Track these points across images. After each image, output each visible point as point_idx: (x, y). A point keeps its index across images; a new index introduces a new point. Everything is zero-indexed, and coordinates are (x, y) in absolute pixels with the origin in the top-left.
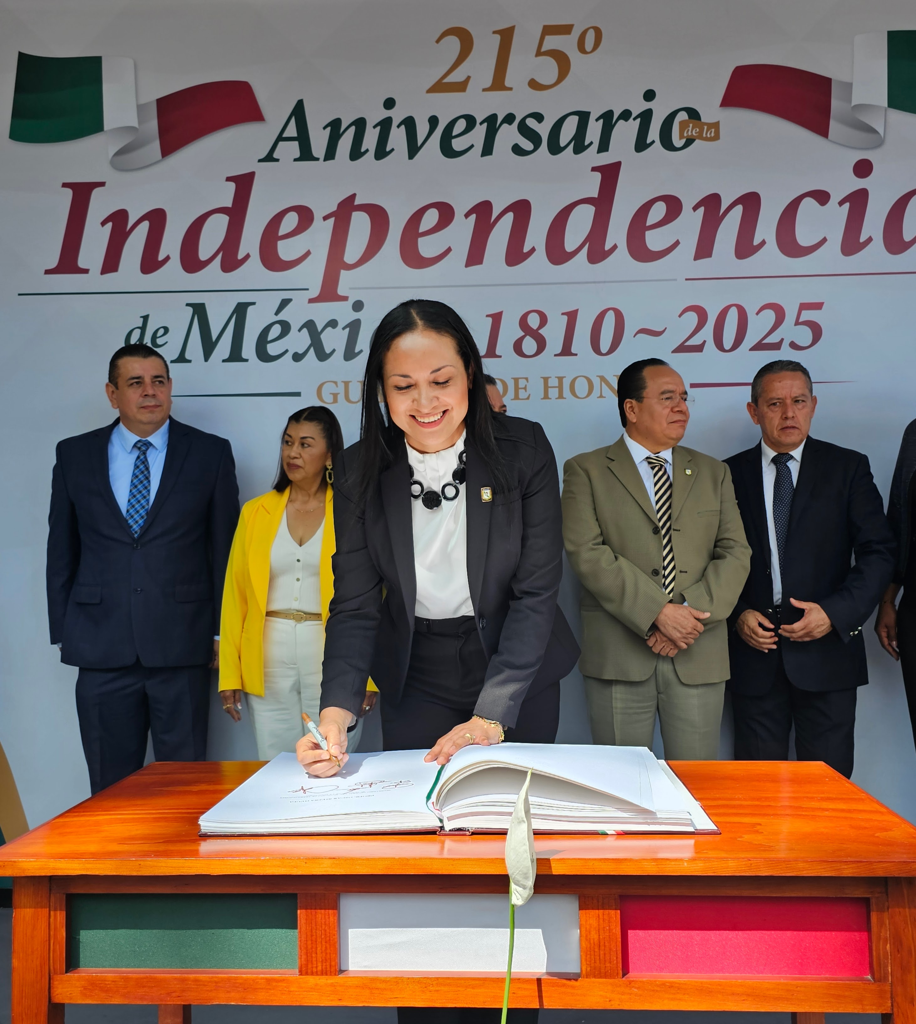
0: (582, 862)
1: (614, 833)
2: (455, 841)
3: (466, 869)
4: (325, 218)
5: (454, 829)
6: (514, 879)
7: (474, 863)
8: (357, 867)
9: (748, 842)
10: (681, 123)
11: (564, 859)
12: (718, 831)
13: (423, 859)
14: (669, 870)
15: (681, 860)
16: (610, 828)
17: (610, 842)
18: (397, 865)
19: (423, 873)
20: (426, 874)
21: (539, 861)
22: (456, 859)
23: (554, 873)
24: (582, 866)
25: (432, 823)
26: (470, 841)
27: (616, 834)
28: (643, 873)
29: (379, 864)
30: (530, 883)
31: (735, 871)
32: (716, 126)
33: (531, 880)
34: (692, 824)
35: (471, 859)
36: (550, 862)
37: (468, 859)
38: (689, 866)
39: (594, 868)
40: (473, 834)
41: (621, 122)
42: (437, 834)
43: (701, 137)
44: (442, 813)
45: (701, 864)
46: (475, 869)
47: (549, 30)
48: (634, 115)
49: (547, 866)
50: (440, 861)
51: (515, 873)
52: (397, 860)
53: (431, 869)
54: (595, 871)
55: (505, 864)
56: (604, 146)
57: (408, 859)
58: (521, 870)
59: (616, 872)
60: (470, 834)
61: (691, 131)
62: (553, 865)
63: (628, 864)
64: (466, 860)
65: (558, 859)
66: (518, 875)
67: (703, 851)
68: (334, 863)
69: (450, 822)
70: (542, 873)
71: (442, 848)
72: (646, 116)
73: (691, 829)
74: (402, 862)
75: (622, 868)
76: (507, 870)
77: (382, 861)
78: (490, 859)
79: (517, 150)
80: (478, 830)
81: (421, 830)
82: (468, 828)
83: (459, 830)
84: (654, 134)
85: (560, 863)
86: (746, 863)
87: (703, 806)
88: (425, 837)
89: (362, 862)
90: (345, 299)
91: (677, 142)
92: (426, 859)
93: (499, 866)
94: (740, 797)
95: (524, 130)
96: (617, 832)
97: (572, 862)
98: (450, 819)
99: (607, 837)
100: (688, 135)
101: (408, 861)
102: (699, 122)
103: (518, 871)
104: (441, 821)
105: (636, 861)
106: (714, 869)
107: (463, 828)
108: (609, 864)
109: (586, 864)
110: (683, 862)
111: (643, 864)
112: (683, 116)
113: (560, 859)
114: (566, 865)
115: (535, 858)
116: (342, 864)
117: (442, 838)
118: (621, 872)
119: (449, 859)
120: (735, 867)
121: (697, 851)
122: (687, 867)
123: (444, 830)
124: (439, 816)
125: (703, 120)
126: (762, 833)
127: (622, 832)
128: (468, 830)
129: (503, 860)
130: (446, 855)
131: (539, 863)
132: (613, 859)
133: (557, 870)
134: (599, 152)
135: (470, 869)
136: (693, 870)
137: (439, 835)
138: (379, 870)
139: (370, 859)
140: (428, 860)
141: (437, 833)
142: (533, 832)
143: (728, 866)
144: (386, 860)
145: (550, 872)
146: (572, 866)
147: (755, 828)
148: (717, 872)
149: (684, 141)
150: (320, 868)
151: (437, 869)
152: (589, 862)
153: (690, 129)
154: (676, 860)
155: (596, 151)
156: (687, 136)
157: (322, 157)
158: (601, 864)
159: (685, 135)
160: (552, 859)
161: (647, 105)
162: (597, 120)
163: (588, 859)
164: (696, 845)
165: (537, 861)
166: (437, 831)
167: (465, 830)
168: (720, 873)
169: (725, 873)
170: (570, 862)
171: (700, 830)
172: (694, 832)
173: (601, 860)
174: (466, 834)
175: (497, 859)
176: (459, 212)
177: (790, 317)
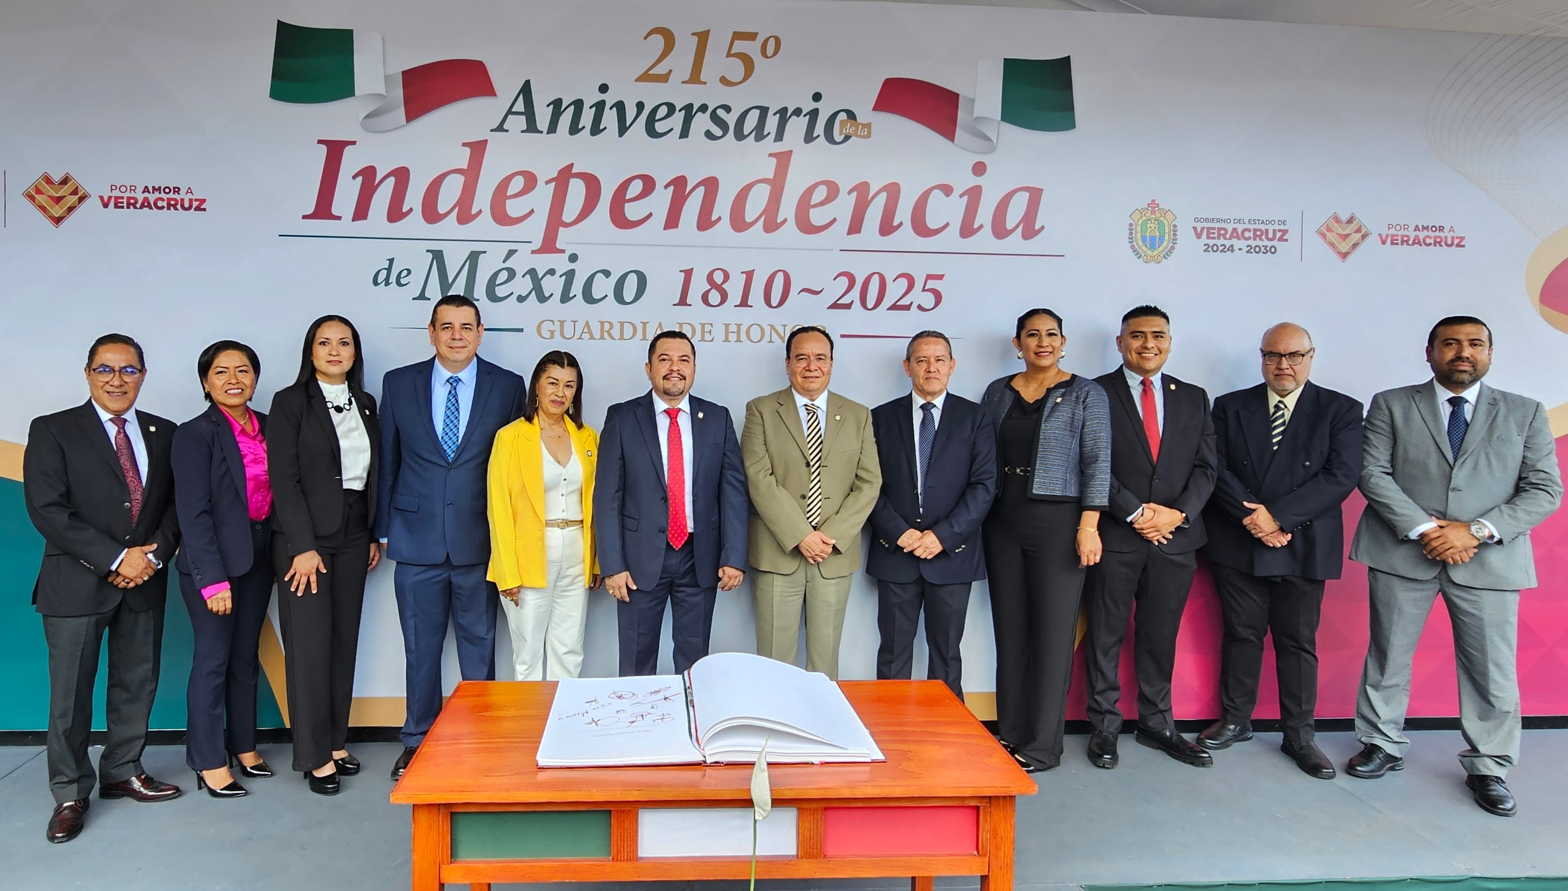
4: (547, 182)
10: (842, 122)
32: (869, 126)
41: (794, 117)
43: (856, 135)
47: (737, 36)
48: (804, 113)
56: (779, 137)
72: (814, 114)
79: (709, 135)
84: (819, 129)
90: (563, 251)
91: (838, 137)
95: (715, 118)
100: (846, 133)
102: (854, 122)
112: (843, 116)
125: (858, 121)
134: (775, 141)
149: (843, 136)
153: (848, 127)
155: (772, 140)
157: (545, 131)
159: (844, 132)
161: (815, 105)
162: (774, 114)
176: (660, 184)
177: (919, 285)
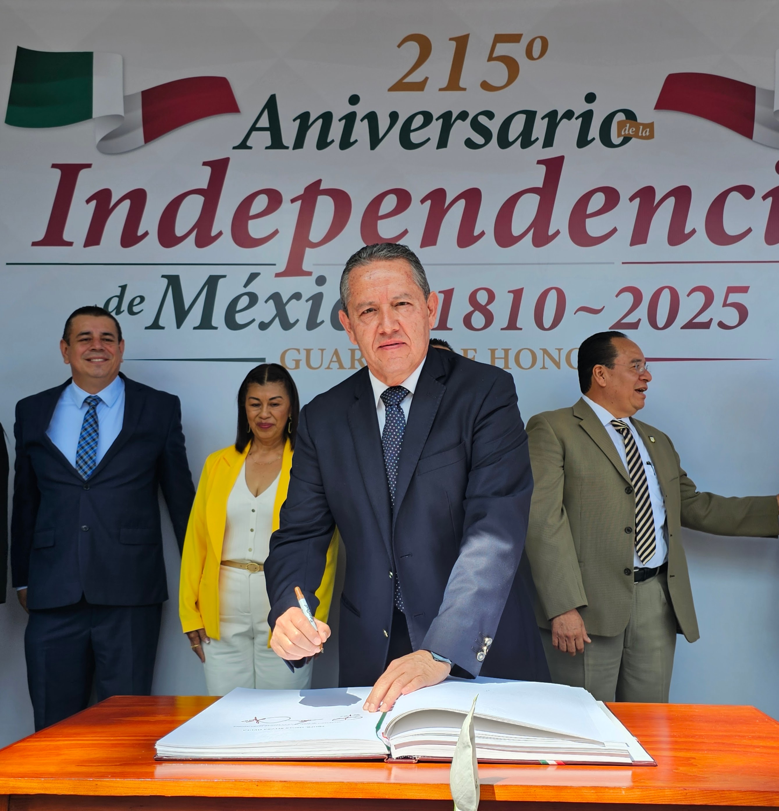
0: (524, 789)
1: (555, 763)
2: (401, 768)
3: (412, 793)
4: (293, 200)
5: (401, 757)
6: (458, 803)
7: (420, 788)
8: (306, 790)
9: (683, 774)
10: (620, 123)
11: (507, 786)
12: (655, 763)
13: (371, 783)
14: (608, 798)
15: (619, 788)
16: (551, 758)
17: (551, 772)
18: (345, 788)
19: (371, 797)
20: (373, 798)
21: (483, 787)
22: (403, 784)
23: (497, 799)
24: (524, 792)
25: (380, 751)
26: (416, 769)
27: (557, 764)
28: (583, 800)
29: (328, 787)
30: (474, 807)
31: (671, 799)
32: (651, 126)
33: (475, 804)
34: (629, 756)
35: (418, 784)
36: (494, 788)
37: (414, 784)
38: (627, 794)
39: (535, 795)
40: (419, 762)
41: (565, 121)
42: (384, 762)
43: (637, 136)
44: (390, 741)
45: (639, 793)
46: (420, 794)
47: (499, 39)
48: (576, 115)
49: (491, 792)
50: (387, 785)
51: (460, 797)
52: (346, 784)
53: (379, 793)
54: (536, 798)
55: (450, 789)
56: (549, 142)
57: (356, 783)
58: (465, 794)
59: (557, 799)
60: (416, 762)
61: (628, 130)
62: (496, 791)
63: (569, 791)
64: (412, 785)
65: (501, 786)
66: (462, 799)
67: (641, 780)
68: (285, 786)
69: (397, 750)
70: (485, 799)
71: (390, 774)
72: (587, 117)
73: (629, 761)
74: (350, 786)
75: (562, 795)
76: (451, 796)
77: (332, 784)
78: (435, 784)
79: (469, 143)
80: (424, 758)
81: (369, 757)
82: (414, 757)
83: (406, 758)
84: (594, 132)
85: (503, 789)
86: (682, 792)
87: (640, 741)
88: (373, 764)
89: (312, 785)
90: (309, 274)
91: (616, 139)
92: (373, 783)
93: (444, 791)
94: (675, 734)
95: (476, 126)
96: (557, 763)
97: (515, 788)
98: (397, 747)
99: (548, 767)
101: (356, 785)
102: (636, 122)
103: (462, 796)
104: (389, 749)
105: (576, 788)
106: (651, 797)
107: (410, 756)
108: (551, 791)
109: (528, 791)
110: (621, 790)
111: (582, 791)
112: (621, 117)
113: (503, 786)
114: (509, 792)
115: (479, 784)
116: (292, 787)
117: (390, 765)
118: (561, 799)
119: (396, 784)
120: (671, 796)
121: (634, 780)
122: (625, 795)
123: (391, 758)
124: (386, 744)
125: (639, 120)
126: (696, 765)
127: (562, 762)
128: (415, 758)
129: (448, 785)
130: (392, 780)
131: (482, 789)
132: (554, 786)
133: (500, 796)
134: (544, 146)
135: (416, 794)
136: (631, 798)
137: (386, 763)
138: (328, 793)
139: (320, 783)
140: (376, 784)
141: (385, 760)
142: (478, 761)
143: (665, 795)
144: (335, 783)
145: (493, 798)
146: (514, 792)
147: (689, 762)
148: (654, 800)
149: (621, 139)
150: (271, 790)
151: (384, 794)
152: (531, 789)
153: (627, 128)
154: (614, 788)
155: (542, 146)
156: (624, 135)
157: (291, 147)
158: (542, 791)
159: (623, 133)
160: (496, 786)
161: (588, 107)
162: (543, 118)
163: (529, 786)
164: (634, 775)
165: (480, 787)
166: (384, 759)
167: (412, 759)
168: (657, 801)
169: (661, 802)
170: (512, 789)
171: (637, 762)
172: (631, 763)
173: (542, 787)
174: (413, 762)
175: (443, 784)
176: (416, 199)
177: (718, 299)
